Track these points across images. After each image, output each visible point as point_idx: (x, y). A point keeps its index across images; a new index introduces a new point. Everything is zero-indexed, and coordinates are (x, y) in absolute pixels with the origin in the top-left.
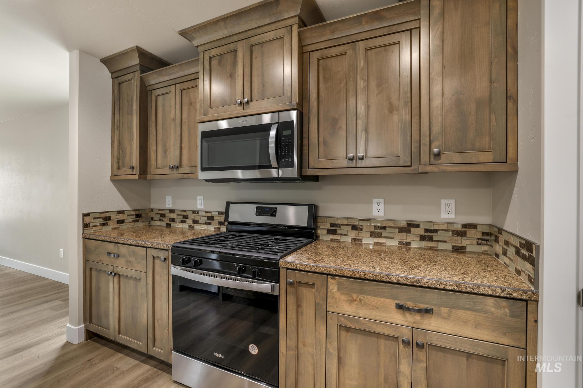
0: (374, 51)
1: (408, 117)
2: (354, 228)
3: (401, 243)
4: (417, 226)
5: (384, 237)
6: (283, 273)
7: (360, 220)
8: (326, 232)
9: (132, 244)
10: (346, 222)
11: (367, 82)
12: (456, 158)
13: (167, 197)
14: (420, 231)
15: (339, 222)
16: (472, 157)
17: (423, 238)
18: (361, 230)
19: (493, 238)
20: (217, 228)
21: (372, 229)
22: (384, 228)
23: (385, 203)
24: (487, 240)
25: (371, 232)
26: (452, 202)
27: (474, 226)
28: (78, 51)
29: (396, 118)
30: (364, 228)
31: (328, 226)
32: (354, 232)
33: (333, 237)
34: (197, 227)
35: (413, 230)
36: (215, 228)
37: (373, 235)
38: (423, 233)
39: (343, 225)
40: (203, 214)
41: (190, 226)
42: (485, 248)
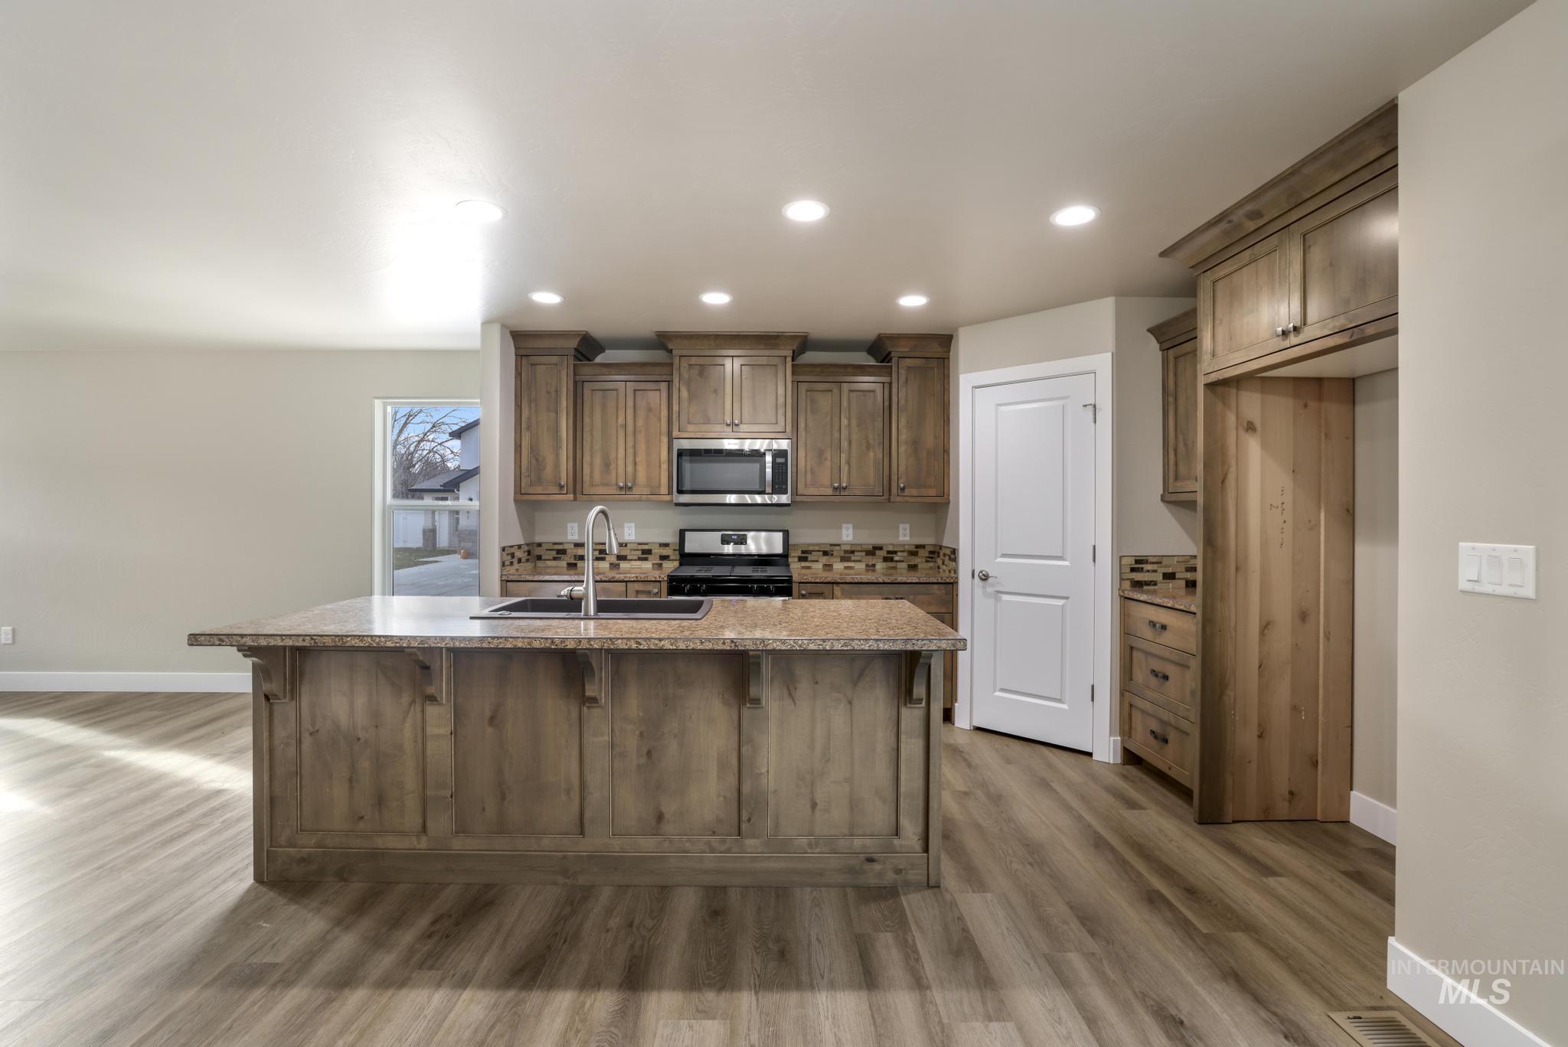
0: (855, 393)
1: (881, 456)
2: (825, 553)
3: (867, 565)
4: (881, 548)
5: (853, 561)
6: (795, 587)
7: (831, 545)
8: (797, 559)
9: (603, 579)
10: (817, 548)
11: (849, 420)
12: (914, 492)
13: (569, 525)
14: (883, 553)
15: (811, 548)
16: (925, 492)
17: (886, 559)
18: (832, 555)
19: (936, 555)
20: (657, 564)
21: (842, 554)
22: (853, 552)
23: (854, 528)
24: (932, 558)
25: (841, 557)
26: (908, 526)
27: (923, 546)
28: (500, 326)
29: (871, 454)
30: (835, 553)
31: (799, 554)
32: (825, 557)
33: (804, 564)
34: (624, 565)
35: (877, 552)
36: (653, 564)
37: (843, 559)
38: (886, 555)
39: (814, 551)
40: (635, 546)
41: (611, 564)
42: (931, 564)
